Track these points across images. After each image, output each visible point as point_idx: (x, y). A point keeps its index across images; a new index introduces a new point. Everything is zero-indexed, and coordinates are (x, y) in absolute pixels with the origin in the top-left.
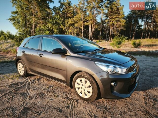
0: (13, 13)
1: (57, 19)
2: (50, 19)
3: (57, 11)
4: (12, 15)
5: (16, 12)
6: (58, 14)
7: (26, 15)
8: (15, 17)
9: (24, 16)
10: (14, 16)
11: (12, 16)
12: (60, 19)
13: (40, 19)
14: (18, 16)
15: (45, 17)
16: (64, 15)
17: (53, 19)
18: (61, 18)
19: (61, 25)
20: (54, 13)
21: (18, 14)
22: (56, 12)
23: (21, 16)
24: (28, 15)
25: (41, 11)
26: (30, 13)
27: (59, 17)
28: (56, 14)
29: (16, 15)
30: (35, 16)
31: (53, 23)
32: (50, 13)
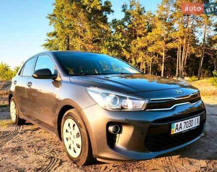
0: (49, 35)
1: (117, 41)
2: (105, 41)
3: (118, 27)
4: (49, 38)
5: (55, 34)
6: (121, 32)
7: (68, 36)
8: (52, 41)
9: (66, 39)
10: (51, 39)
11: (49, 40)
12: (123, 40)
13: (89, 42)
14: (57, 39)
15: (98, 38)
16: (130, 33)
17: (110, 41)
18: (125, 38)
19: (124, 50)
20: (113, 30)
21: (57, 37)
22: (117, 29)
23: (61, 39)
24: (71, 37)
25: (91, 28)
26: (75, 33)
27: (120, 36)
28: (116, 31)
29: (54, 38)
30: (81, 37)
31: (109, 47)
32: (107, 30)
